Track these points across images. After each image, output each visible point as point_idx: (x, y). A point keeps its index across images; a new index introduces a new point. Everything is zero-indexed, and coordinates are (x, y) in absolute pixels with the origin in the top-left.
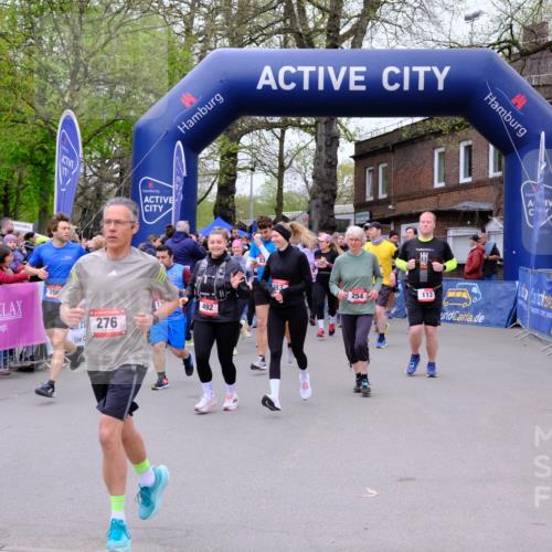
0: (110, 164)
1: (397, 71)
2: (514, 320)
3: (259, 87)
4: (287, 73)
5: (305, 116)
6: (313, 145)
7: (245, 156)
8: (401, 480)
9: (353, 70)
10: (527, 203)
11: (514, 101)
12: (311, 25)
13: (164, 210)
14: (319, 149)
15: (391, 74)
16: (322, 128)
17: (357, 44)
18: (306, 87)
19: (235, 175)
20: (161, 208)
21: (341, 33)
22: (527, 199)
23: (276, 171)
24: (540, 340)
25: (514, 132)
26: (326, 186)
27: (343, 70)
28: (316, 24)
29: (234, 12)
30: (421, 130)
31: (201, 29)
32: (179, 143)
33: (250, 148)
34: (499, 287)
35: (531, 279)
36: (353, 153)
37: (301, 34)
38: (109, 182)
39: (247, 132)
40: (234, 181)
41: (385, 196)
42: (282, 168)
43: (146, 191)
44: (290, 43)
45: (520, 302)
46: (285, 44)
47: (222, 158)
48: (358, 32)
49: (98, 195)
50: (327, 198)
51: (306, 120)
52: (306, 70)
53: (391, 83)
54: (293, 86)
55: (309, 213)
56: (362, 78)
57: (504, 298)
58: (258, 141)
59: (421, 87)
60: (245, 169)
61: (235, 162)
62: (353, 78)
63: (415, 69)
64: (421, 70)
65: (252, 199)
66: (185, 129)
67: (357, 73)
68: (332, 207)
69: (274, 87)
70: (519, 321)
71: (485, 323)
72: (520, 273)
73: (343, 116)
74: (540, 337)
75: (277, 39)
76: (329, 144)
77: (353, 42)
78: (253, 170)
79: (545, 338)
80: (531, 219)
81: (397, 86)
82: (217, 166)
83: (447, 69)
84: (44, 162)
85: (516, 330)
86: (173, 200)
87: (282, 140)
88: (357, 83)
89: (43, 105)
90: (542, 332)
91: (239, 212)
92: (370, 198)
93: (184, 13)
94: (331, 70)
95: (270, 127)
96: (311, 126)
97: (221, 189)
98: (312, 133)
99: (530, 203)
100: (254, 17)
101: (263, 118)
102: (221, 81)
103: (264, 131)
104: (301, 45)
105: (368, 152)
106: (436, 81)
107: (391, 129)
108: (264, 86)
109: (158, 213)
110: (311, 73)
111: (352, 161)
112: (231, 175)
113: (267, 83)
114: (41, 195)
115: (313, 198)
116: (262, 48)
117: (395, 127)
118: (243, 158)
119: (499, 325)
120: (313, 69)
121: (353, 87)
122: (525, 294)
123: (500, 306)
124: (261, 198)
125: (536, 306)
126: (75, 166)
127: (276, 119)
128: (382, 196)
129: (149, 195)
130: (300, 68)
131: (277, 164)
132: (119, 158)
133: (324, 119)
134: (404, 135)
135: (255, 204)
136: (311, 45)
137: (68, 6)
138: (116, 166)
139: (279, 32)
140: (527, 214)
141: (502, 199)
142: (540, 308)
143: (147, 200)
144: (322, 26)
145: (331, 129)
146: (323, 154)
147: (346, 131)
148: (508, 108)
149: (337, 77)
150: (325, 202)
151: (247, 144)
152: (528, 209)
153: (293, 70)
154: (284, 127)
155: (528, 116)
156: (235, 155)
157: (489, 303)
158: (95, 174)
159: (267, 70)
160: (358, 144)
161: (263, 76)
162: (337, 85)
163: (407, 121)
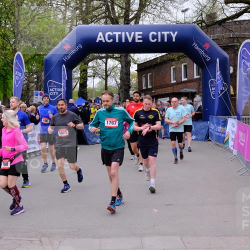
0: (33, 75)
1: (155, 33)
2: (208, 138)
3: (97, 41)
4: (109, 35)
5: (116, 53)
6: (120, 66)
7: (91, 71)
8: (167, 205)
9: (137, 33)
10: (211, 89)
11: (204, 46)
12: (117, 15)
13: (58, 94)
14: (122, 67)
15: (153, 35)
16: (123, 58)
17: (137, 22)
18: (117, 41)
19: (87, 79)
20: (57, 93)
21: (130, 18)
22: (212, 87)
23: (104, 77)
24: (219, 146)
25: (205, 59)
26: (126, 83)
27: (133, 33)
28: (119, 14)
29: (84, 9)
30: (165, 58)
31: (70, 17)
32: (64, 65)
33: (93, 67)
34: (201, 124)
35: (215, 120)
36: (136, 69)
37: (113, 19)
38: (33, 83)
39: (91, 60)
40: (86, 82)
41: (151, 87)
42: (107, 76)
43: (50, 86)
44: (108, 22)
45: (210, 130)
46: (106, 23)
47: (81, 72)
48: (137, 18)
49: (28, 89)
50: (126, 88)
51: (116, 55)
52: (117, 34)
53: (153, 39)
54: (111, 40)
55: (119, 94)
56: (140, 37)
57: (204, 128)
58: (95, 64)
59: (166, 40)
60: (91, 76)
61: (86, 74)
62: (137, 37)
63: (163, 33)
64: (166, 33)
65: (93, 89)
66: (66, 60)
67: (139, 35)
68: (128, 92)
69: (104, 41)
70: (210, 138)
71: (196, 140)
72: (210, 118)
73: (132, 53)
74: (220, 145)
75: (103, 21)
76: (126, 65)
77: (135, 22)
78: (94, 77)
79: (221, 145)
80: (214, 95)
81: (155, 40)
82: (79, 75)
83: (176, 33)
84: (4, 75)
85: (209, 142)
86: (62, 90)
87: (106, 64)
88: (139, 39)
89: (3, 50)
90: (220, 142)
91: (89, 95)
92: (144, 88)
93: (62, 10)
94: (127, 33)
95: (101, 58)
96: (118, 58)
97: (80, 85)
98: (119, 61)
99: (213, 89)
100: (93, 11)
101: (97, 54)
102: (81, 39)
103: (98, 60)
104: (113, 23)
105: (143, 68)
106: (172, 38)
107: (152, 58)
108: (100, 41)
109: (56, 96)
110: (119, 35)
111: (136, 72)
112: (85, 79)
113: (100, 39)
114: (4, 89)
115: (121, 88)
116: (96, 25)
117: (154, 58)
118: (90, 72)
119: (201, 140)
120: (120, 33)
121: (137, 41)
122: (212, 127)
123: (202, 132)
124: (97, 89)
125: (217, 132)
126: (22, 76)
127: (104, 55)
128: (149, 87)
129: (52, 88)
130: (114, 33)
131: (105, 74)
132: (36, 73)
133: (124, 54)
134: (158, 61)
135: (95, 91)
136: (118, 23)
137: (13, 7)
138: (35, 76)
139: (104, 18)
140: (212, 93)
141: (201, 87)
142: (219, 132)
143: (51, 90)
144: (122, 15)
145: (127, 58)
146: (124, 70)
147: (133, 59)
148: (202, 49)
149: (130, 36)
150: (125, 90)
151: (91, 66)
152: (212, 91)
153: (111, 34)
154: (107, 58)
155: (211, 52)
156: (86, 70)
157: (197, 131)
158: (26, 80)
159: (100, 34)
160: (139, 65)
161: (99, 37)
162: (130, 40)
163: (159, 55)
